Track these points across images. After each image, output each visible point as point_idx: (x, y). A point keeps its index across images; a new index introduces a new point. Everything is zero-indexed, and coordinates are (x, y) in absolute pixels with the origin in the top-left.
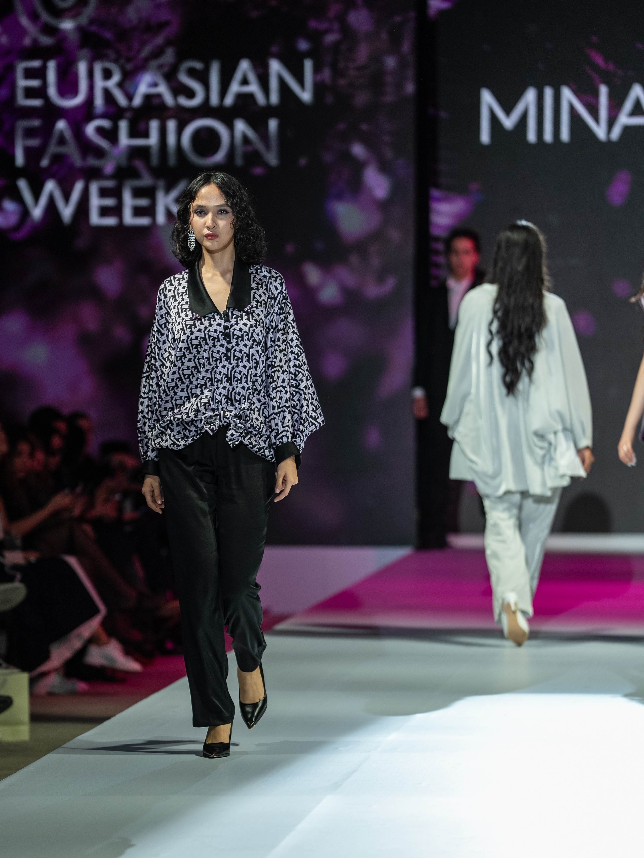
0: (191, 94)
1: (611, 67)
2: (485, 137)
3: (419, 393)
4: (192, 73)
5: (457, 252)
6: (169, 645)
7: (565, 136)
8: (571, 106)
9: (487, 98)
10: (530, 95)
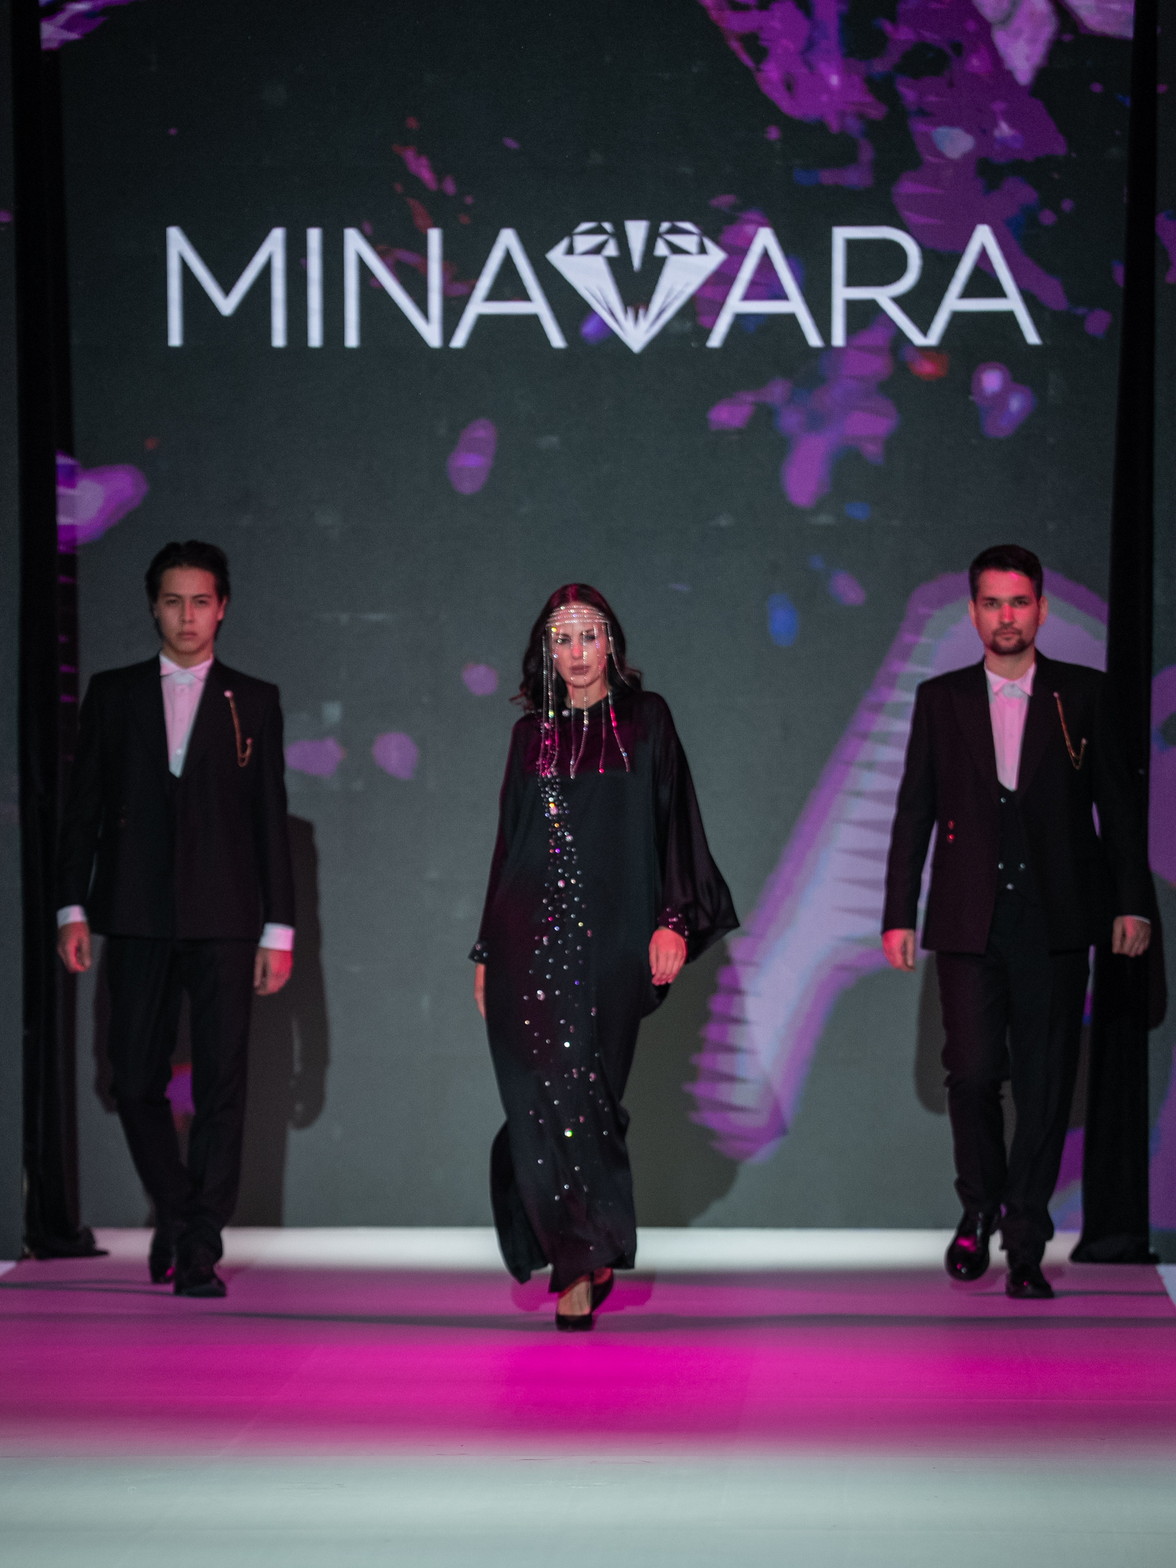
1: (450, 187)
7: (352, 339)
8: (364, 270)
9: (179, 245)
10: (276, 242)
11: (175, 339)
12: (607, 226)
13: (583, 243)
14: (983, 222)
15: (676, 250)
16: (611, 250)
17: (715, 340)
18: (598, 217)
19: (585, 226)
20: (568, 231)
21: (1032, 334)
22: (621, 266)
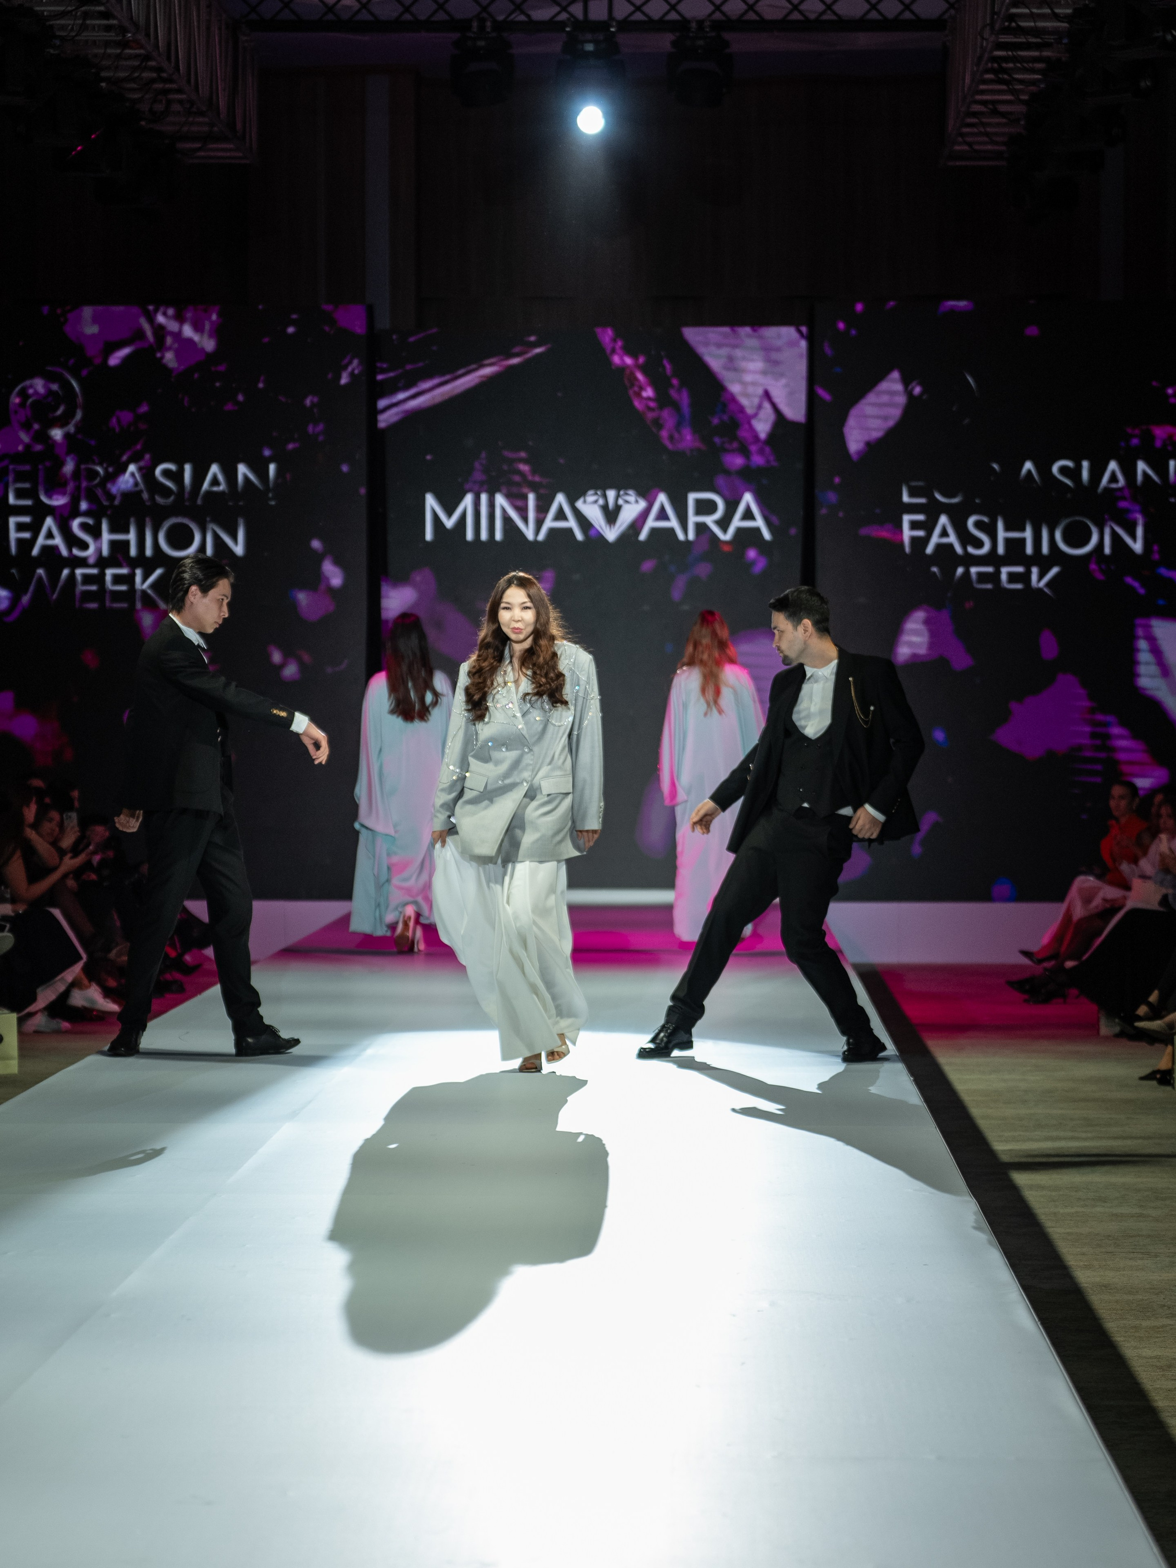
0: (166, 493)
1: (538, 478)
4: (168, 474)
7: (498, 536)
8: (504, 511)
9: (430, 501)
10: (468, 499)
11: (429, 536)
12: (599, 493)
13: (590, 498)
14: (748, 490)
15: (627, 502)
16: (601, 502)
17: (643, 536)
18: (595, 487)
19: (591, 492)
20: (583, 493)
21: (767, 535)
22: (605, 508)
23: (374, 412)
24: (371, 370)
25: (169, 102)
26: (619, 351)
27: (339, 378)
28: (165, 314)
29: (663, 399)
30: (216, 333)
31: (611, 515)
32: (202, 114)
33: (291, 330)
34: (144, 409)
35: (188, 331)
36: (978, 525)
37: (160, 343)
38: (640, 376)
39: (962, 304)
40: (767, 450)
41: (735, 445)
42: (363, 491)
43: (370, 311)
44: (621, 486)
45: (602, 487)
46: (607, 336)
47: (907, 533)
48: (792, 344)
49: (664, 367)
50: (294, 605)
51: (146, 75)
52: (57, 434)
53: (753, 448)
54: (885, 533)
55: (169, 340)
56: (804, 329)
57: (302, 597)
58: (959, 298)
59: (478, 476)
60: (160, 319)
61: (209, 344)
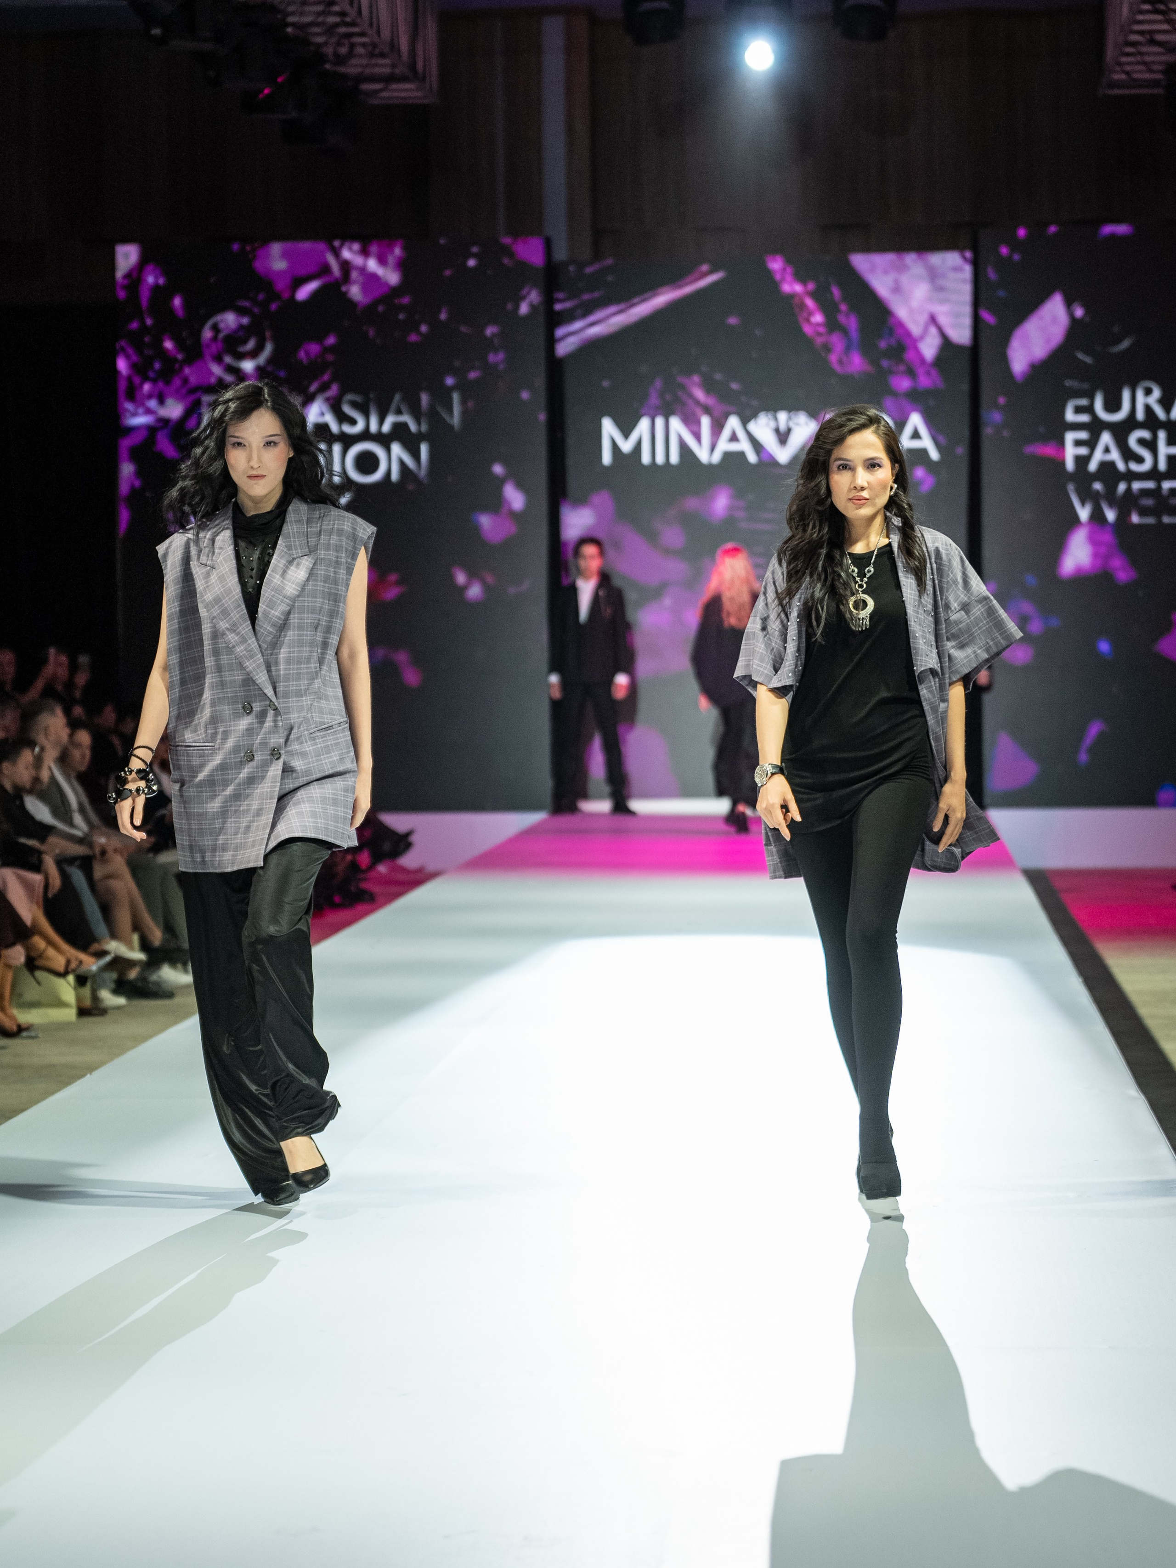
0: (353, 422)
1: (710, 401)
2: (607, 458)
3: (554, 679)
4: (354, 405)
5: (584, 557)
6: (337, 899)
7: (674, 460)
8: (679, 434)
9: (608, 427)
10: (644, 424)
11: (606, 460)
12: (770, 415)
13: (762, 420)
14: (915, 410)
15: (798, 424)
16: (773, 424)
18: (767, 409)
19: (763, 415)
20: (755, 416)
21: (934, 455)
22: (777, 431)
23: (551, 342)
24: (549, 300)
25: (352, 46)
26: (788, 277)
27: (517, 307)
28: (350, 249)
29: (832, 325)
30: (402, 266)
31: (783, 437)
32: (383, 55)
33: (472, 263)
34: (331, 340)
35: (372, 265)
36: (1141, 442)
37: (346, 277)
38: (810, 303)
39: (1122, 229)
40: (933, 372)
41: (902, 368)
42: (542, 417)
43: (548, 244)
44: (792, 408)
45: (773, 408)
46: (776, 265)
47: (1071, 452)
48: (956, 269)
49: (831, 294)
50: (476, 529)
51: (332, 19)
52: (248, 366)
53: (921, 371)
54: (1048, 451)
55: (354, 275)
56: (968, 254)
57: (485, 521)
58: (1117, 221)
59: (654, 400)
60: (346, 254)
61: (392, 277)
